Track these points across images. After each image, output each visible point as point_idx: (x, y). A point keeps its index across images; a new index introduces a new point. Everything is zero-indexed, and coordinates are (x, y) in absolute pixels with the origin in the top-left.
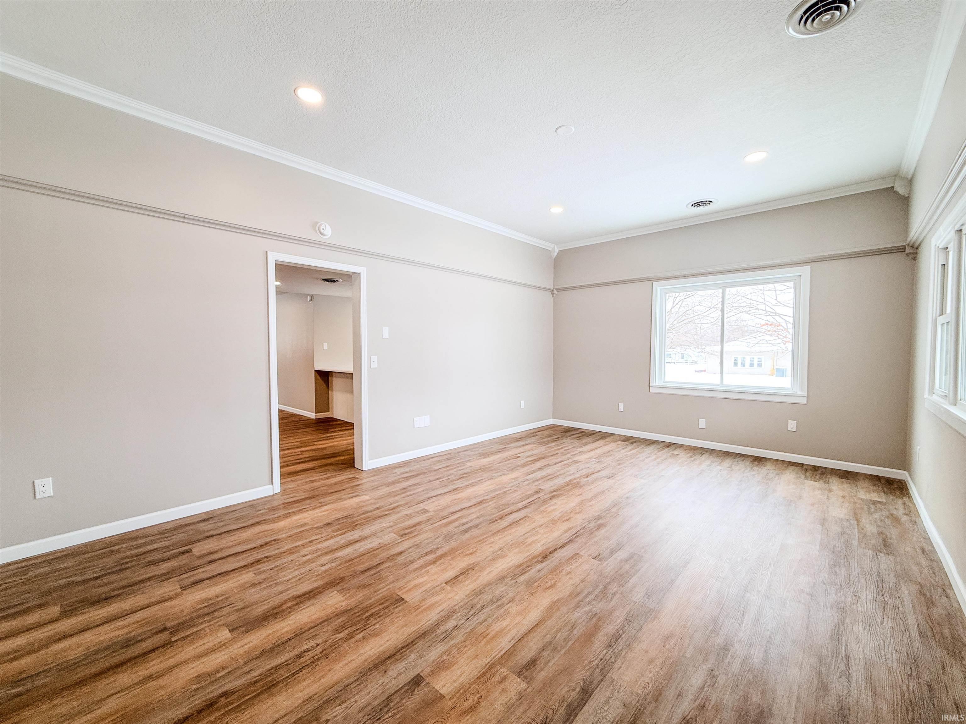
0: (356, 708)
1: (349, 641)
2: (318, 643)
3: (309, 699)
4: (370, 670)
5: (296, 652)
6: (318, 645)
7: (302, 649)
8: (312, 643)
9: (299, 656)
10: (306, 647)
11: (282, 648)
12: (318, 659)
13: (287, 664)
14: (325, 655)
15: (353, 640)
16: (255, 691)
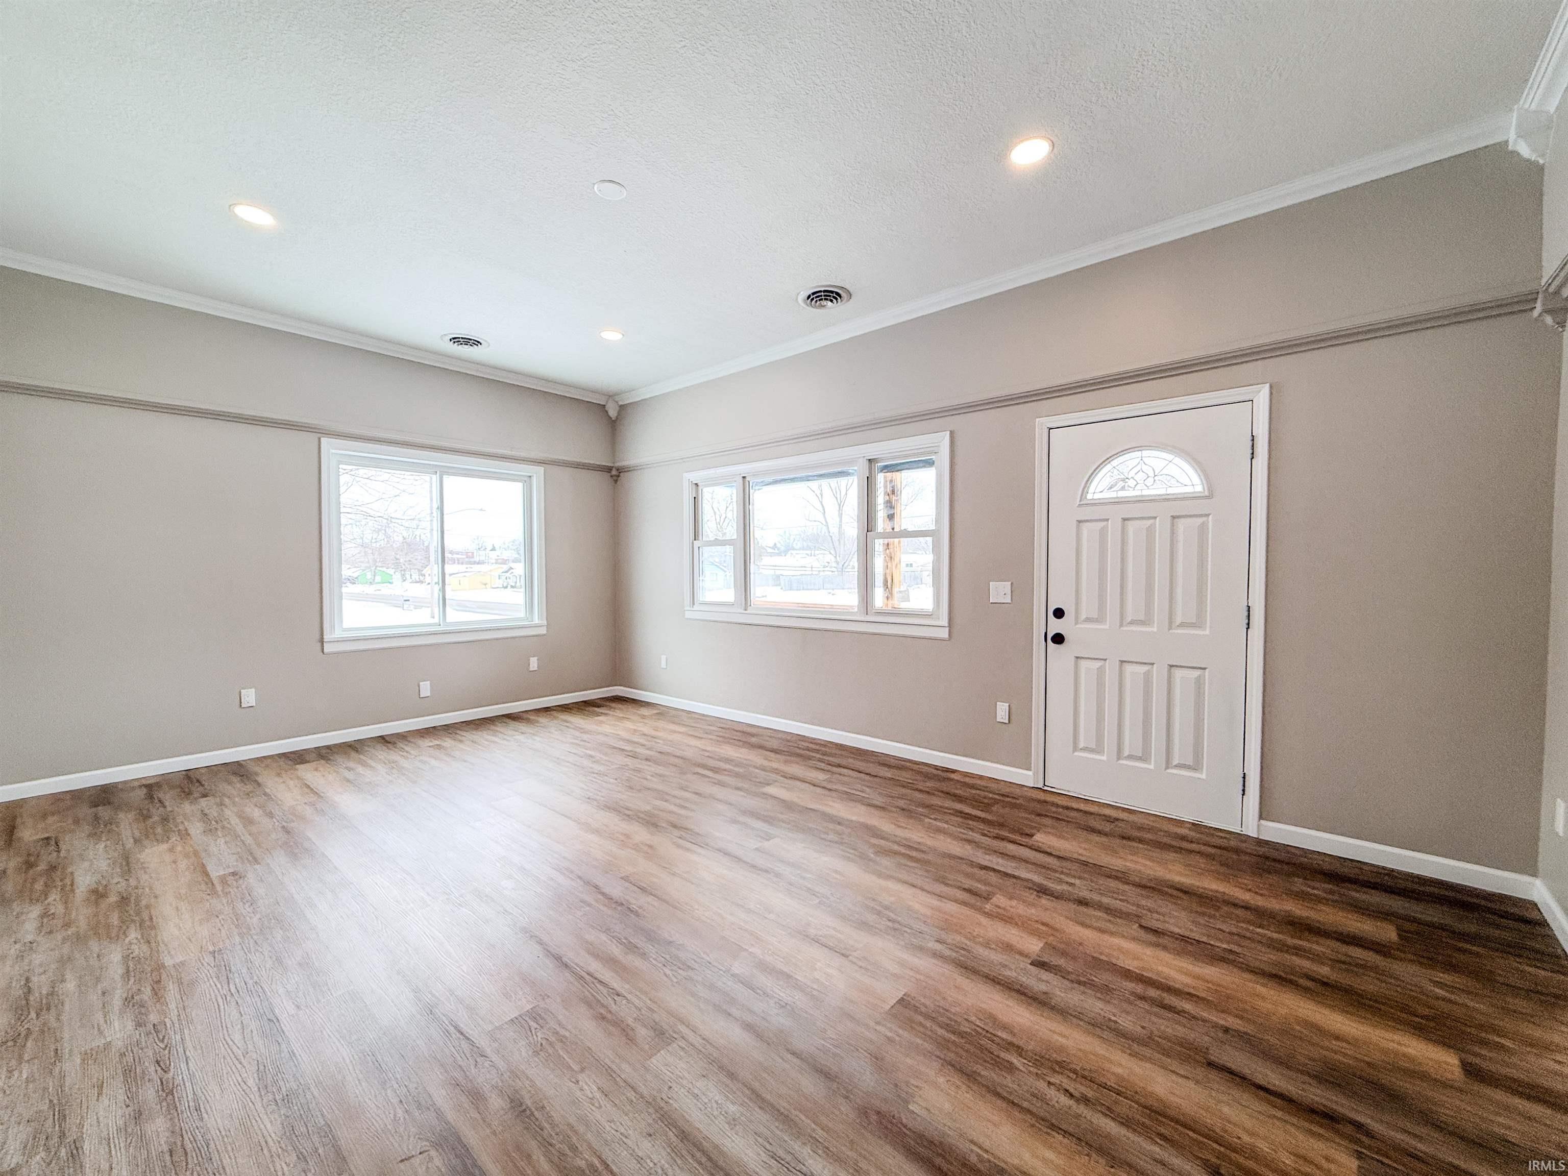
0: (1109, 1008)
1: (1021, 1043)
2: (1046, 1085)
3: (1135, 1055)
4: (1053, 1008)
5: (1082, 1109)
6: (1049, 1082)
7: (1071, 1102)
8: (1051, 1093)
9: (1085, 1100)
10: (1064, 1100)
11: (1088, 1137)
12: (1075, 1072)
13: (1109, 1112)
14: (1060, 1066)
15: (1015, 1040)
16: (1176, 1130)
